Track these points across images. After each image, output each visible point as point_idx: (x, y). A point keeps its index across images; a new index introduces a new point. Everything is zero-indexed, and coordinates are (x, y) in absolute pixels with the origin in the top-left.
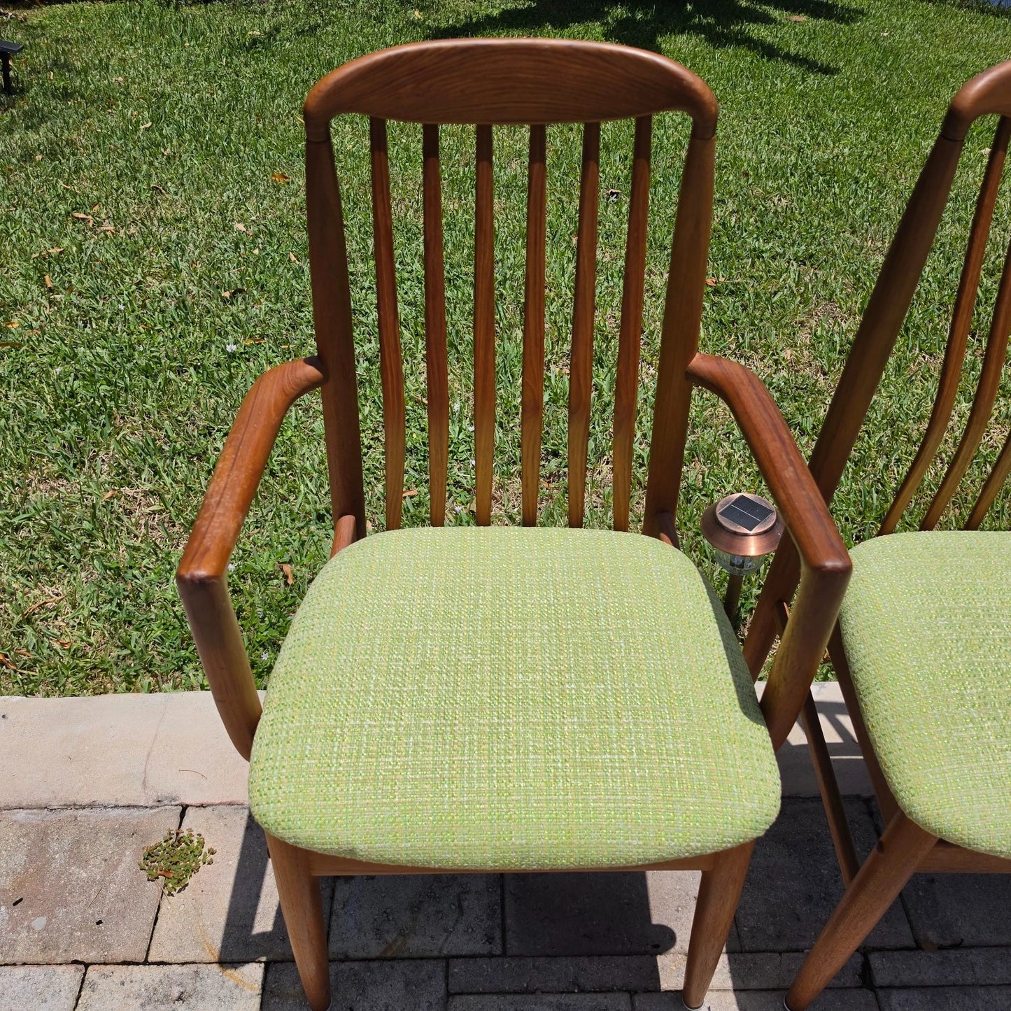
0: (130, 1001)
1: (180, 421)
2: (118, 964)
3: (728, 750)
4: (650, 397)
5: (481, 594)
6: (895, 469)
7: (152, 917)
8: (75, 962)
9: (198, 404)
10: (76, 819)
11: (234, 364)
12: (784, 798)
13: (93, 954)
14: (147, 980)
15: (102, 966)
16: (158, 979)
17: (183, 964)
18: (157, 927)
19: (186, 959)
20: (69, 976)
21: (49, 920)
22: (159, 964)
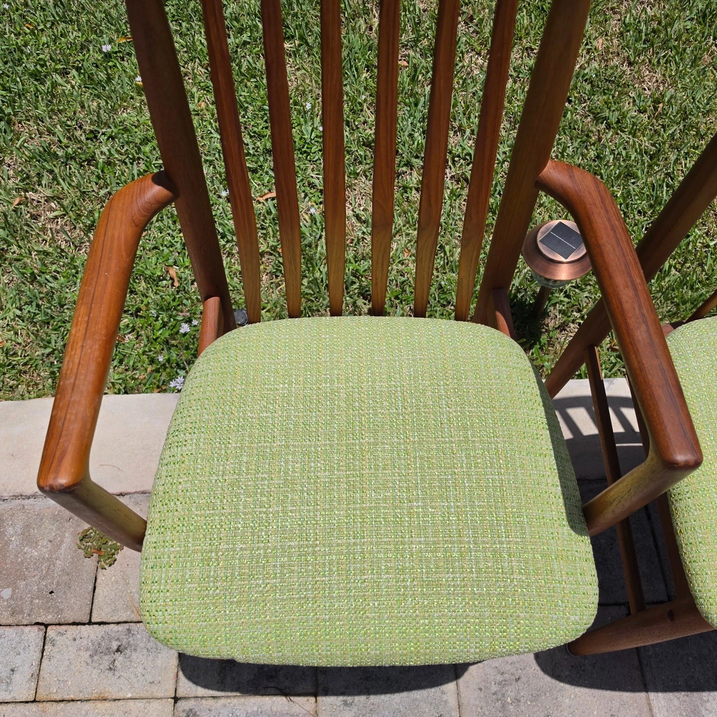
0: (82, 653)
1: (69, 126)
2: (70, 624)
3: (556, 567)
4: (479, 91)
5: (336, 402)
6: (683, 162)
7: (91, 587)
8: (37, 624)
9: (83, 107)
10: (24, 506)
11: (110, 64)
12: (600, 605)
13: (50, 617)
14: (93, 637)
15: (58, 627)
16: (100, 636)
17: (118, 623)
18: (96, 594)
19: (120, 620)
20: (34, 635)
21: (14, 591)
22: (100, 623)
